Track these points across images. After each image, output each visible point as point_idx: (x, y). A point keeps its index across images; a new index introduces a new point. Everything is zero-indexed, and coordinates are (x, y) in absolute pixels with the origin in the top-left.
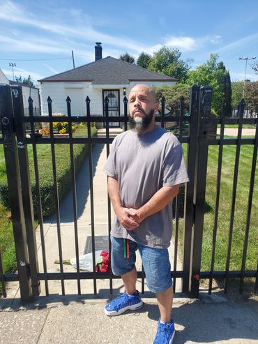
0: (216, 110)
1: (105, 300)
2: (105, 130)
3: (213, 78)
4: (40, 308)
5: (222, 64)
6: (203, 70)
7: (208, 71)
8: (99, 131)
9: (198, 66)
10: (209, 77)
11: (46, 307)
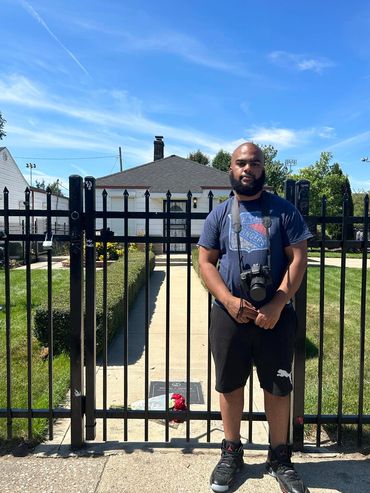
0: (330, 233)
1: (180, 450)
2: (165, 257)
3: (324, 186)
4: (96, 455)
5: (336, 166)
6: (310, 174)
7: (317, 176)
8: (157, 257)
9: (303, 169)
10: (319, 185)
11: (102, 455)
